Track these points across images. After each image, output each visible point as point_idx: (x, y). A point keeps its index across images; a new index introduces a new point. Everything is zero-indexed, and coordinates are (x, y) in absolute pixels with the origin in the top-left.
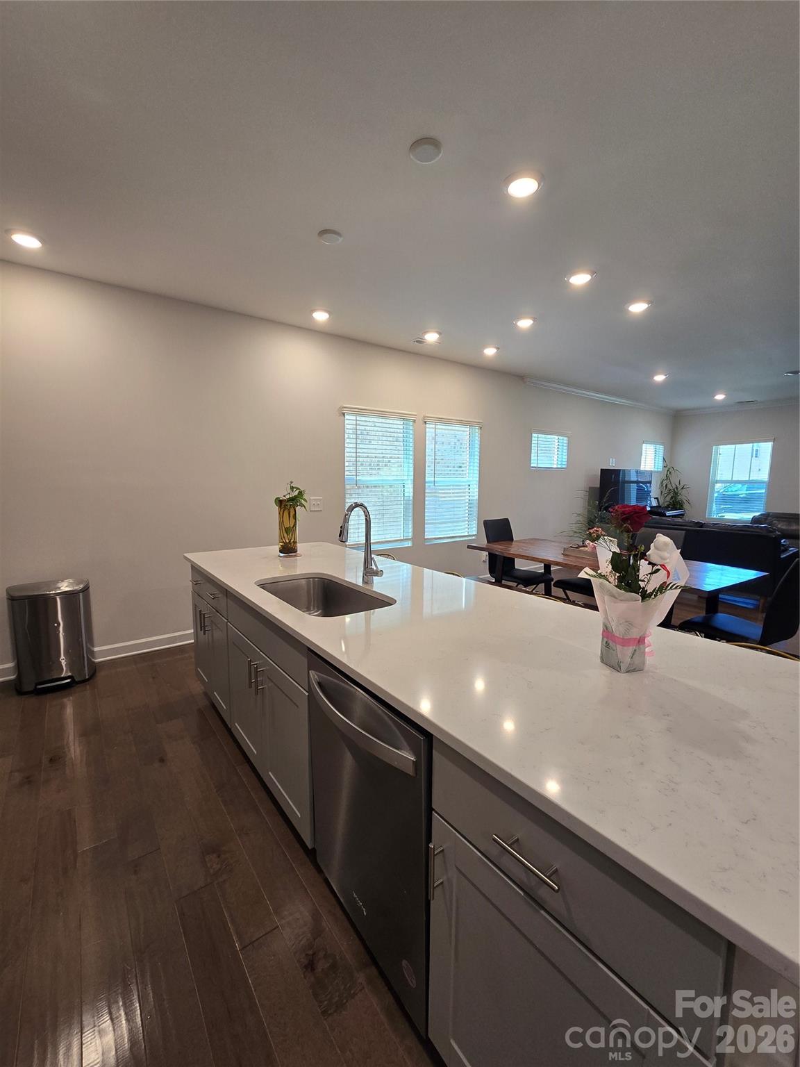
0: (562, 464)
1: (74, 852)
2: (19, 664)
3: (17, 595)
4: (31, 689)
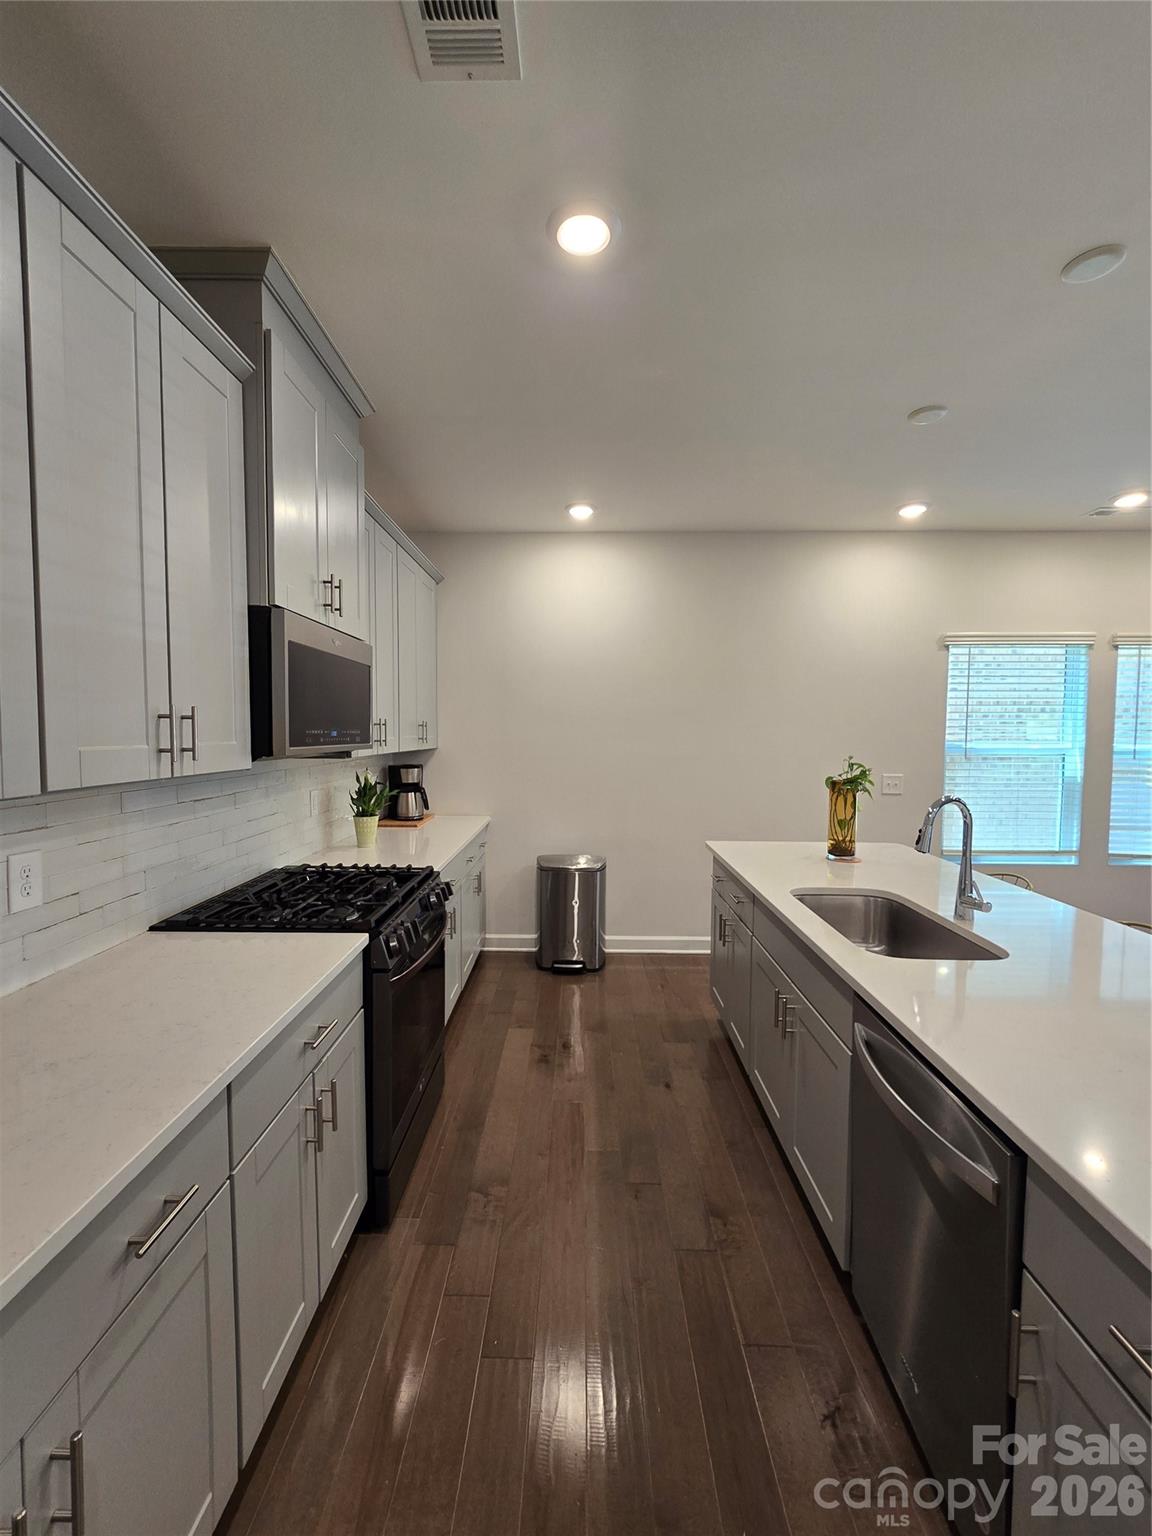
1: (583, 1149)
2: (541, 937)
3: (545, 865)
4: (549, 966)
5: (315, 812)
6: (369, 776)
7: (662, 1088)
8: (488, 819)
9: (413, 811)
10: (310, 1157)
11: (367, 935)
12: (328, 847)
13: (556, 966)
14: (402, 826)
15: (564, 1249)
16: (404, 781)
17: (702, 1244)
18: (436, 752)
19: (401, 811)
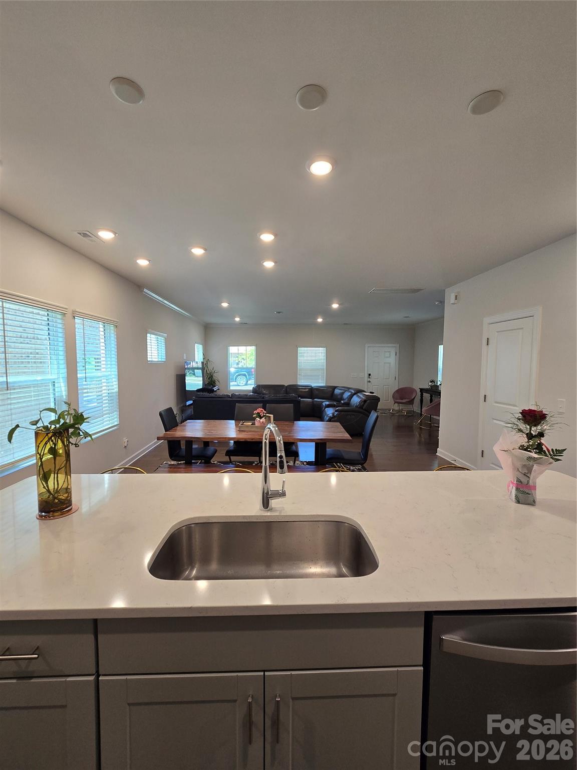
0: (161, 358)
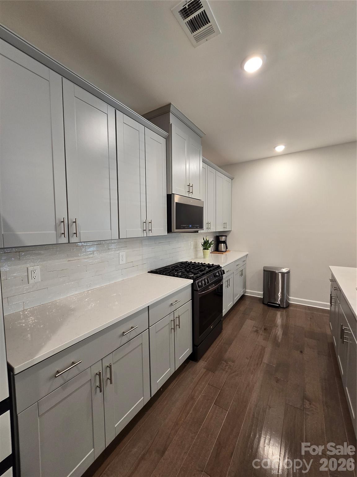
1: (262, 361)
2: (264, 293)
3: (265, 269)
4: (267, 303)
5: (192, 248)
6: (207, 238)
7: (299, 352)
8: (247, 253)
9: (223, 249)
10: (172, 333)
11: (193, 280)
12: (196, 258)
13: (269, 303)
14: (219, 253)
15: (246, 388)
16: (220, 240)
17: (299, 406)
18: (231, 232)
19: (220, 249)
